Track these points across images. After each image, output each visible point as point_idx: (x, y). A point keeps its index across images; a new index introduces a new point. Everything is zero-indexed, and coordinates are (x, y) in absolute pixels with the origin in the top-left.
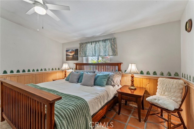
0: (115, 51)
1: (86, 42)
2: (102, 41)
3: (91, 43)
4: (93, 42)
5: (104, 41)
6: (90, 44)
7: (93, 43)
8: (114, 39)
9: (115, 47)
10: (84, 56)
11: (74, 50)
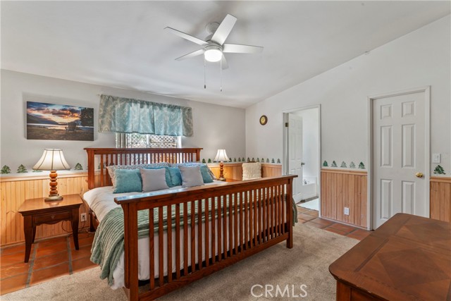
0: (191, 129)
1: (128, 99)
2: (169, 107)
3: (142, 103)
4: (148, 104)
5: (172, 108)
6: (139, 105)
7: (146, 106)
8: (190, 110)
9: (190, 123)
10: (117, 130)
11: (77, 109)
